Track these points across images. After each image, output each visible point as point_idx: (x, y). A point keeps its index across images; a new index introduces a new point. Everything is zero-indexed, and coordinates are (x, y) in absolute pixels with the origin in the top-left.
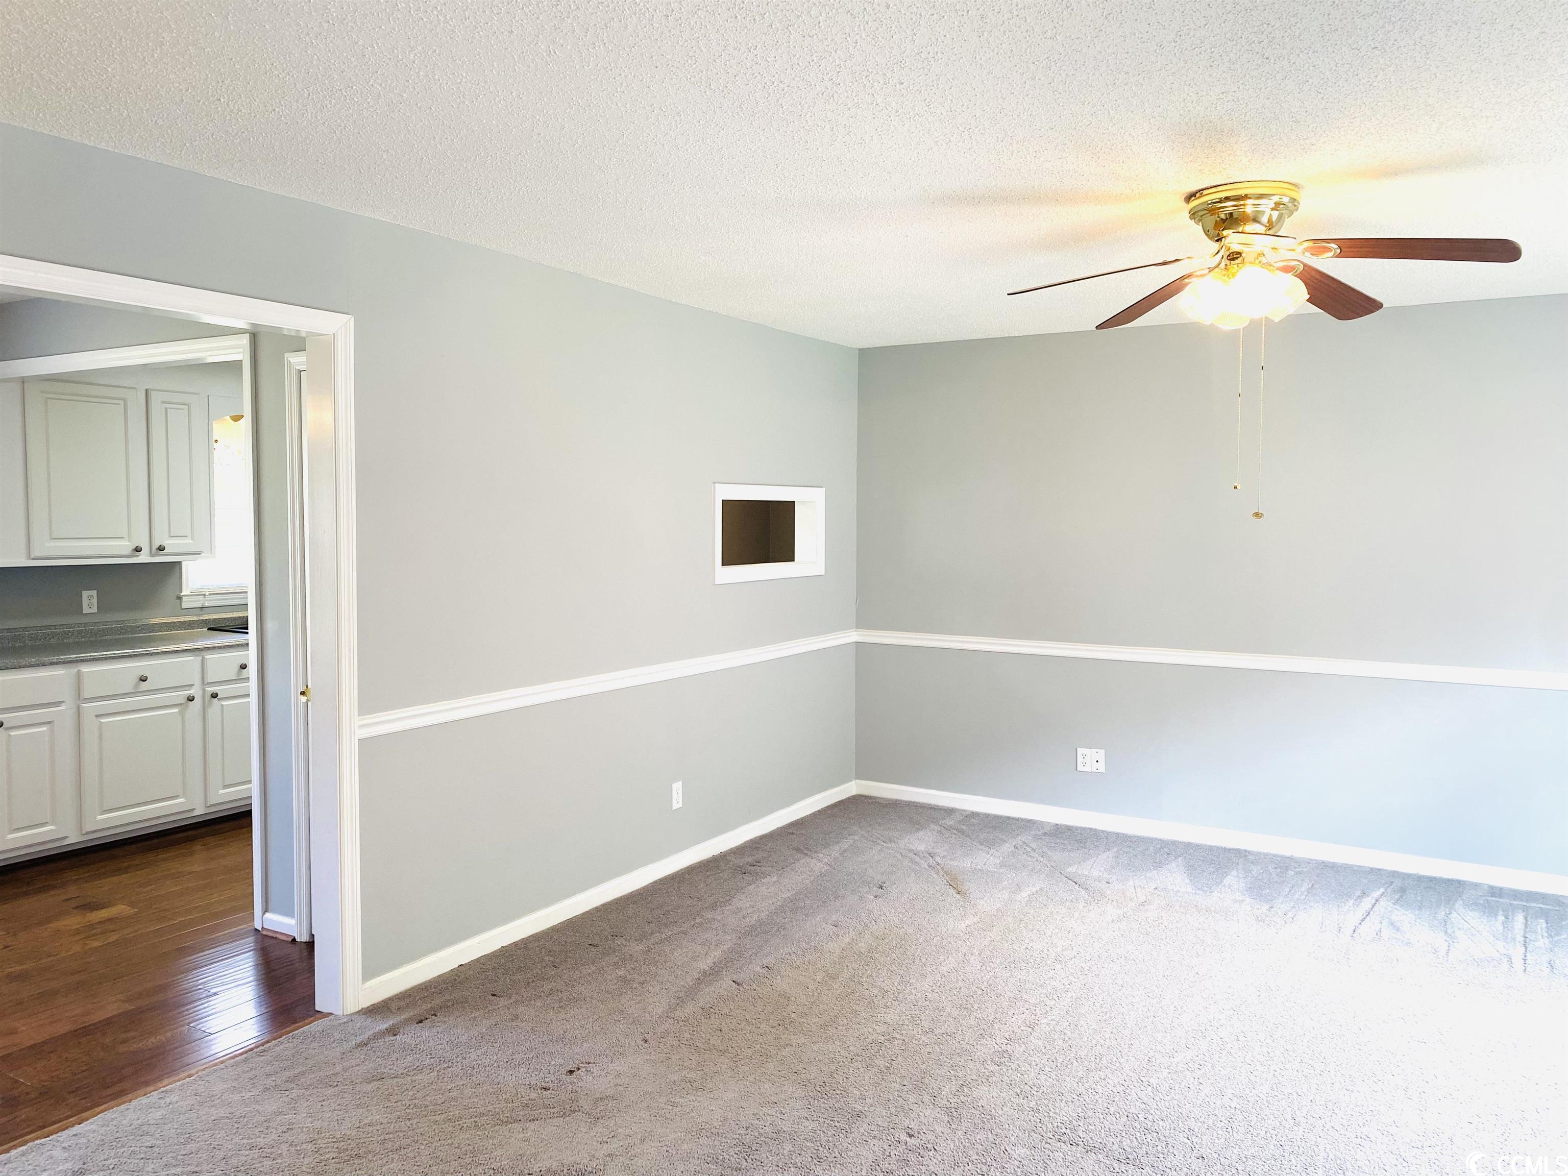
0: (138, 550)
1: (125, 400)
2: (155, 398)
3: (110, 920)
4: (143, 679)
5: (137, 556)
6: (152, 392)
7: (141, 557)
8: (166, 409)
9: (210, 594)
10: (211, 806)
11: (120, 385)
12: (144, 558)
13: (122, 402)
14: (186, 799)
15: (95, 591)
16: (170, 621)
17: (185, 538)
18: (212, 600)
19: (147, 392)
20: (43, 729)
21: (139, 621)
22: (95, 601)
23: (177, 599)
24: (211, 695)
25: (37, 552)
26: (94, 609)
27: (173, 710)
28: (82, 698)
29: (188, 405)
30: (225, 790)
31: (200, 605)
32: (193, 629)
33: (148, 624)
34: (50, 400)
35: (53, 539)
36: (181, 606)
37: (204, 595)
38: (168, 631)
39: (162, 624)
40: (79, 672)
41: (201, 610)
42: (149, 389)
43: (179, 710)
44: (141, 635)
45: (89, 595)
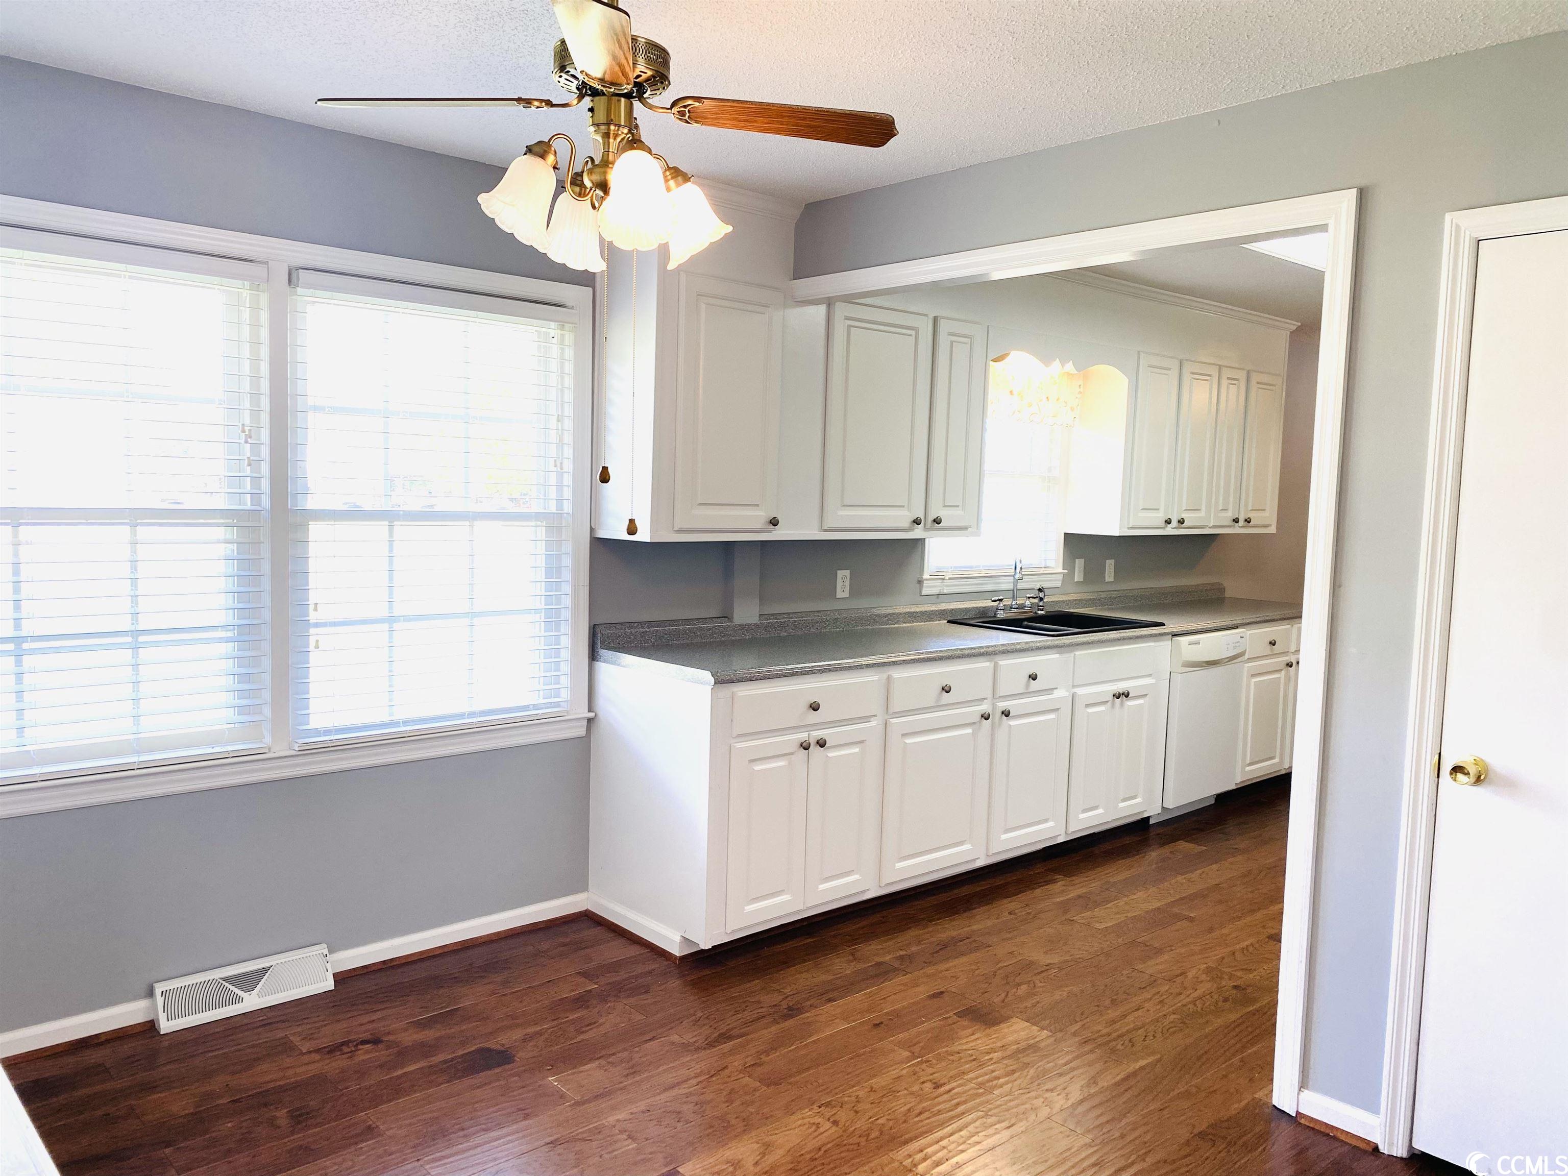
0: (917, 524)
1: (916, 332)
2: (944, 326)
4: (947, 690)
5: (914, 530)
6: (942, 320)
7: (918, 531)
8: (952, 342)
9: (950, 579)
10: (994, 854)
11: (914, 310)
14: (972, 846)
15: (849, 571)
16: (913, 610)
17: (958, 508)
18: (947, 586)
19: (935, 319)
20: (856, 750)
21: (884, 608)
22: (847, 583)
23: (918, 583)
24: (1003, 713)
25: (830, 523)
26: (846, 595)
27: (969, 731)
28: (891, 711)
29: (971, 338)
30: (1006, 835)
31: (938, 591)
32: (933, 621)
33: (894, 614)
34: (852, 328)
35: (844, 506)
36: (921, 592)
37: (944, 579)
38: (910, 623)
39: (905, 613)
40: (889, 678)
41: (938, 598)
42: (937, 316)
43: (973, 730)
44: (888, 626)
45: (843, 577)
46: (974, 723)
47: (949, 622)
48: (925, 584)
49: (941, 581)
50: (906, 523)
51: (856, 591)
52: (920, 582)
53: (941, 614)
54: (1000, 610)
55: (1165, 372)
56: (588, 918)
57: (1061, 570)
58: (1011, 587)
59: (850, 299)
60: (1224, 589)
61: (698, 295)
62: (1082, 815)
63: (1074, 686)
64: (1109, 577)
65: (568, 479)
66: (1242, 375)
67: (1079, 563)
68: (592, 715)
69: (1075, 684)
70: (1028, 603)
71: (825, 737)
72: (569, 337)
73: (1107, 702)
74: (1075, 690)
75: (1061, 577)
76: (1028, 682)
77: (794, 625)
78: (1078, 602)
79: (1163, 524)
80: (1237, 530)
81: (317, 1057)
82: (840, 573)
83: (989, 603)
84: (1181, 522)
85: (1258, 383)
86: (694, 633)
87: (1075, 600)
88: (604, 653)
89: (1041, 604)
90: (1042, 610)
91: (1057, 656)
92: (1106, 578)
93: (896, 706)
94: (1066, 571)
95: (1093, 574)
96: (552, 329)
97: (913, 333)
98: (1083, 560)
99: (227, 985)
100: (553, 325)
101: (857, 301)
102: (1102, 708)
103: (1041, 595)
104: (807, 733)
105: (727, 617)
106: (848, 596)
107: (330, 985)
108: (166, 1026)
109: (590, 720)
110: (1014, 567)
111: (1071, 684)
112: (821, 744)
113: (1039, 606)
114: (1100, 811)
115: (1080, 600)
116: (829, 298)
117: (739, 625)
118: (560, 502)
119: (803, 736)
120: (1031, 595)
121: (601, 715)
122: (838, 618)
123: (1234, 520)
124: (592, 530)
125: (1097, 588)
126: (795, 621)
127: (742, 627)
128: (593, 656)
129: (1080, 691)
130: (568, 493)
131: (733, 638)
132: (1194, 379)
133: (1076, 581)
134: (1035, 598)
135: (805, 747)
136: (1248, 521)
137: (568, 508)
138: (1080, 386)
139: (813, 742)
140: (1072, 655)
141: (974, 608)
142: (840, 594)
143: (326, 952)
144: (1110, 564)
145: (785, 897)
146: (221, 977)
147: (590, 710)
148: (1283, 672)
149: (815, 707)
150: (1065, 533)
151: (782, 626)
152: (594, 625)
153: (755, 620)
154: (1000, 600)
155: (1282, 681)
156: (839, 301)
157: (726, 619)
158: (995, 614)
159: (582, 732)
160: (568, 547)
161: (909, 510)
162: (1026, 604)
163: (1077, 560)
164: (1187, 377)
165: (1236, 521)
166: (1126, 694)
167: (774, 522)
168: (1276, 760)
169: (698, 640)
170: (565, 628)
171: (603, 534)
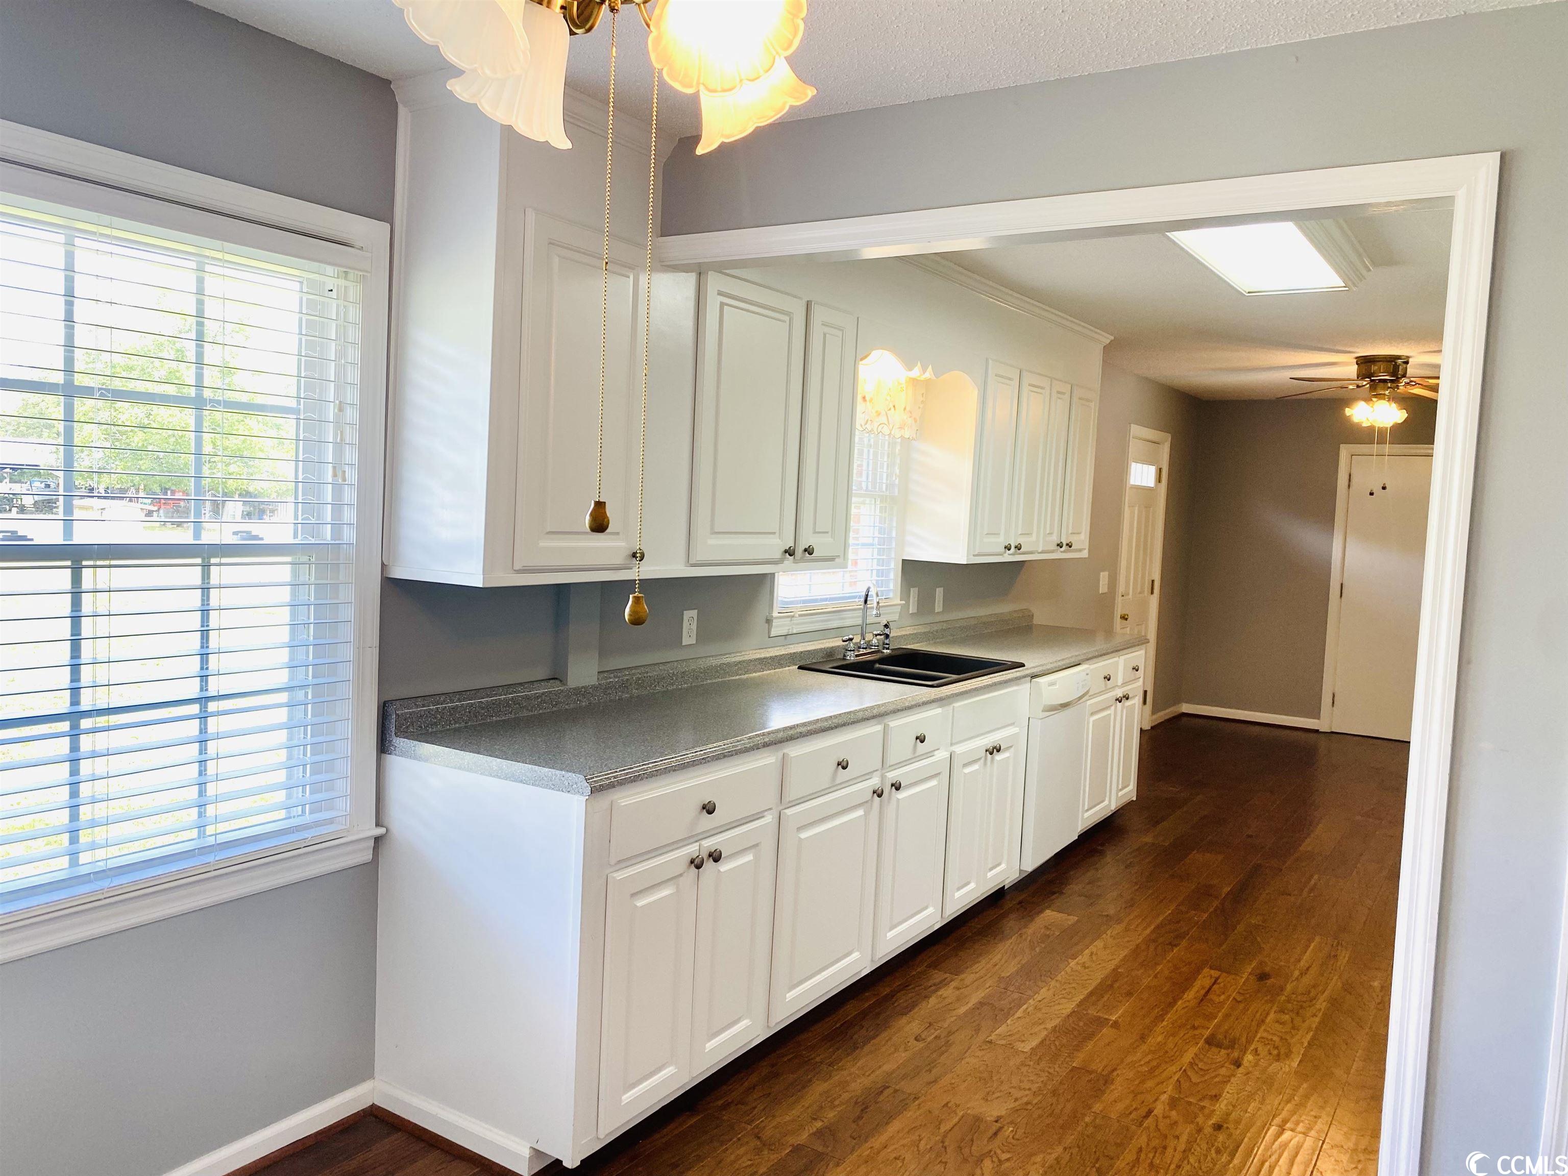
0: (791, 552)
1: (791, 317)
2: (816, 313)
5: (784, 562)
6: (815, 306)
7: (787, 563)
8: (825, 335)
9: (799, 616)
10: (878, 955)
14: (860, 954)
15: (696, 611)
16: (763, 656)
17: (827, 534)
18: (798, 624)
19: (808, 305)
20: (749, 857)
21: (733, 655)
22: (694, 627)
23: (766, 623)
24: (892, 785)
26: (693, 640)
27: (860, 812)
28: (786, 799)
29: (843, 330)
30: (892, 932)
31: (787, 631)
32: (782, 667)
33: (744, 661)
34: (725, 307)
36: (769, 632)
37: (793, 616)
38: (760, 671)
39: (756, 660)
41: (786, 639)
42: (811, 301)
43: (865, 812)
44: (737, 677)
45: (690, 618)
46: (867, 802)
47: (800, 668)
48: (775, 623)
49: (789, 619)
50: (777, 554)
51: (704, 636)
52: (769, 621)
53: (791, 659)
54: (851, 651)
55: (1008, 382)
57: (898, 601)
58: (860, 622)
59: (722, 267)
60: (1033, 615)
61: (550, 243)
62: (958, 893)
63: (952, 744)
64: (939, 607)
65: (350, 495)
66: (1067, 388)
67: (914, 592)
68: (381, 831)
69: (953, 742)
70: (875, 641)
71: (719, 848)
72: (354, 291)
73: (980, 759)
74: (954, 748)
75: (898, 609)
76: (915, 745)
77: (639, 684)
78: (915, 637)
79: (1003, 550)
80: (1060, 555)
82: (687, 614)
83: (838, 642)
84: (1018, 547)
85: (1080, 399)
86: (519, 704)
87: (912, 634)
88: (401, 743)
89: (887, 641)
90: (888, 649)
91: (939, 710)
92: (936, 609)
93: (790, 793)
94: (904, 602)
95: (925, 604)
96: (329, 276)
97: (787, 318)
98: (916, 589)
100: (330, 270)
101: (727, 271)
102: (976, 767)
103: (887, 631)
104: (698, 844)
105: (560, 679)
106: (694, 642)
109: (378, 840)
110: (863, 600)
111: (949, 741)
112: (716, 857)
113: (884, 644)
114: (972, 885)
115: (915, 634)
116: (700, 265)
117: (574, 689)
118: (337, 527)
119: (692, 850)
120: (878, 632)
121: (393, 829)
122: (686, 671)
123: (1058, 545)
124: (385, 568)
125: (929, 619)
126: (639, 679)
127: (578, 691)
128: (383, 746)
129: (959, 749)
130: (349, 515)
131: (567, 707)
132: (1032, 391)
133: (910, 612)
134: (881, 635)
135: (697, 864)
136: (1069, 545)
137: (349, 535)
138: (923, 394)
139: (705, 855)
140: (951, 707)
141: (821, 649)
142: (686, 641)
144: (939, 592)
145: (670, 1070)
147: (378, 824)
148: (1113, 708)
149: (709, 809)
150: (903, 560)
151: (624, 686)
152: (385, 701)
153: (593, 680)
154: (851, 639)
155: (1112, 717)
156: (711, 271)
157: (558, 682)
158: (845, 656)
159: (367, 856)
160: (347, 594)
161: (780, 537)
162: (873, 642)
163: (912, 589)
164: (1025, 389)
165: (1060, 545)
166: (998, 748)
167: (638, 556)
168: (1106, 802)
169: (525, 713)
170: (345, 709)
171: (401, 572)
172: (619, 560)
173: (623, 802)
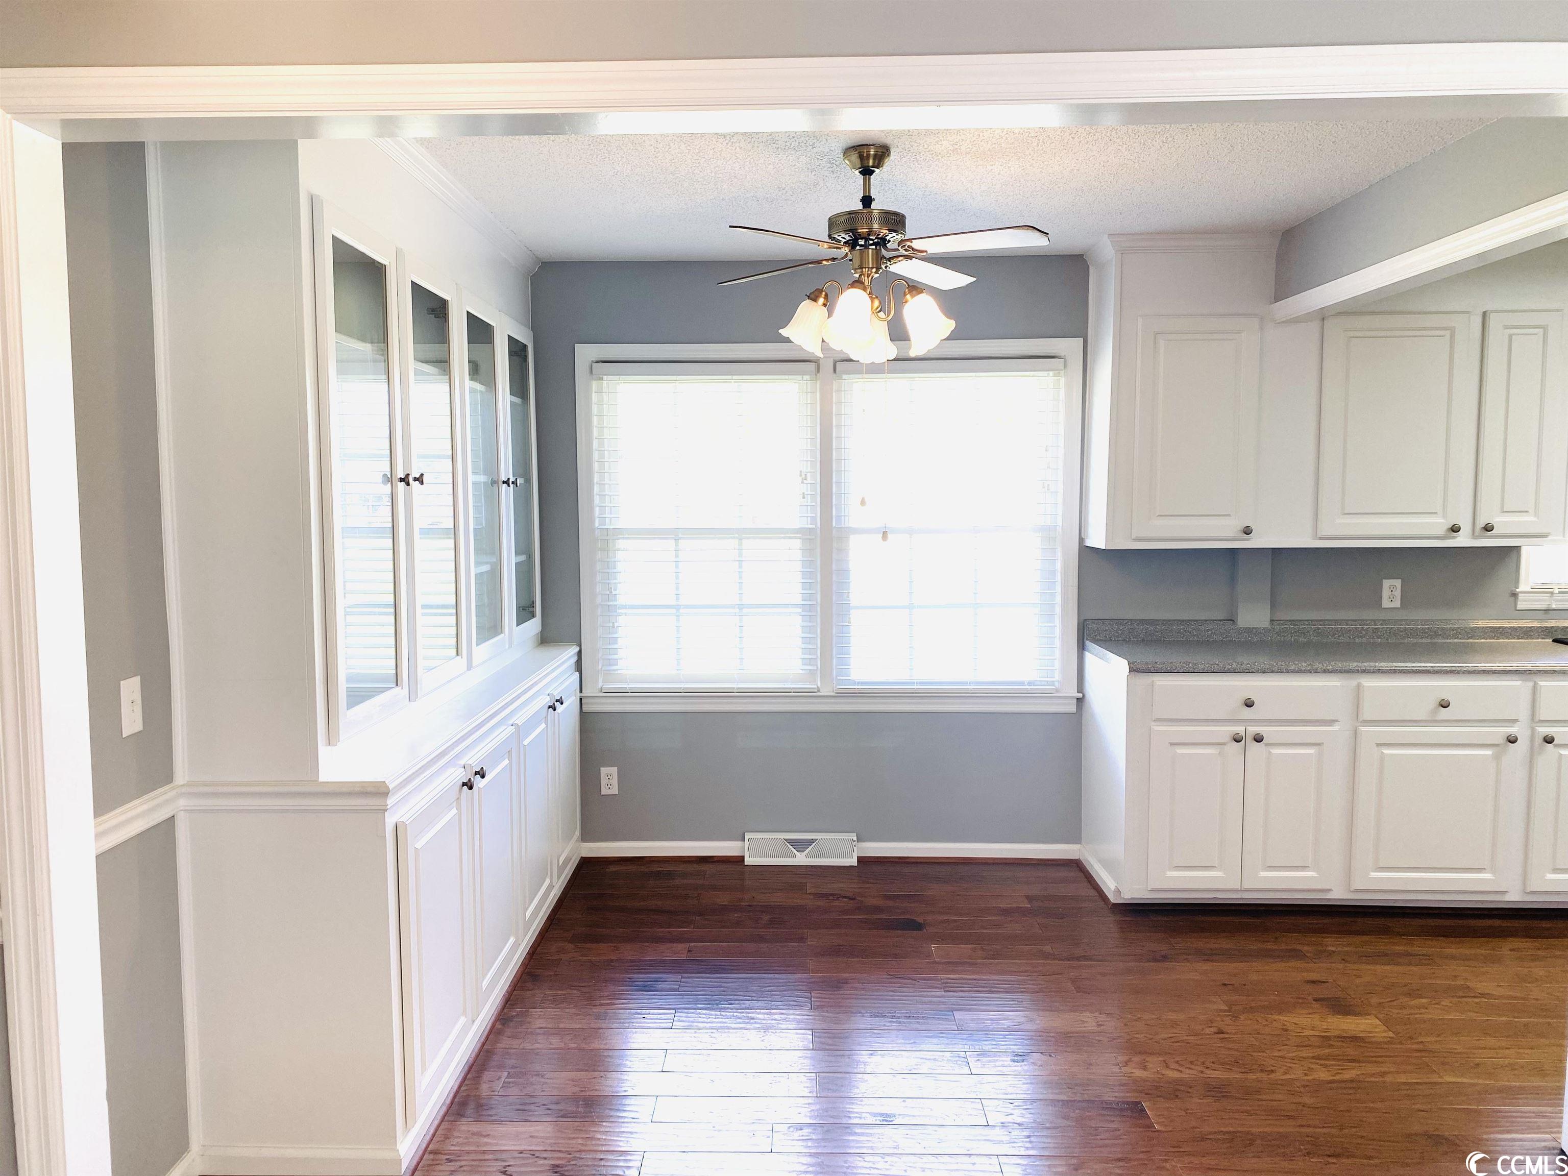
0: (1455, 529)
1: (1452, 331)
3: (1355, 1039)
4: (1445, 705)
5: (1454, 538)
6: (1491, 314)
7: (1458, 539)
8: (1512, 336)
9: (1560, 593)
11: (1448, 309)
12: (1462, 540)
13: (1448, 333)
15: (1396, 580)
17: (1525, 513)
18: (1557, 601)
19: (1484, 316)
20: (1310, 751)
21: (1453, 622)
22: (1396, 593)
23: (1509, 596)
24: (1542, 738)
25: (1325, 530)
26: (1397, 604)
27: (1484, 752)
28: (1361, 719)
30: (1555, 875)
31: (1543, 606)
32: (1531, 638)
35: (1345, 514)
36: (1514, 605)
37: (1552, 593)
40: (1359, 686)
41: (1542, 613)
42: (1487, 312)
43: (1489, 752)
44: (1456, 641)
45: (1389, 586)
46: (1492, 745)
47: (1555, 640)
48: (1520, 597)
49: (1547, 595)
50: (1442, 530)
51: (1411, 602)
52: (1515, 595)
53: (1547, 631)
56: (1077, 866)
61: (1156, 334)
65: (1056, 498)
68: (1080, 695)
71: (1262, 733)
72: (1060, 382)
81: (812, 897)
82: (1387, 583)
86: (1190, 633)
88: (1092, 646)
93: (1367, 714)
99: (788, 844)
104: (1240, 727)
105: (1233, 621)
106: (1403, 607)
107: (854, 862)
108: (748, 861)
109: (1079, 700)
112: (1258, 739)
117: (1241, 628)
118: (1053, 517)
119: (1234, 729)
121: (1087, 696)
124: (1081, 540)
127: (1249, 630)
128: (1082, 647)
130: (1059, 509)
131: (1236, 640)
135: (1239, 740)
137: (1060, 521)
139: (1247, 736)
142: (1386, 603)
143: (855, 838)
145: (1216, 874)
146: (785, 838)
147: (1079, 691)
149: (1249, 704)
151: (1301, 632)
152: (1083, 620)
153: (1266, 624)
157: (1229, 622)
159: (1073, 709)
160: (1058, 554)
161: (1444, 517)
167: (1247, 531)
169: (1194, 639)
172: (1230, 534)
173: (1158, 683)
